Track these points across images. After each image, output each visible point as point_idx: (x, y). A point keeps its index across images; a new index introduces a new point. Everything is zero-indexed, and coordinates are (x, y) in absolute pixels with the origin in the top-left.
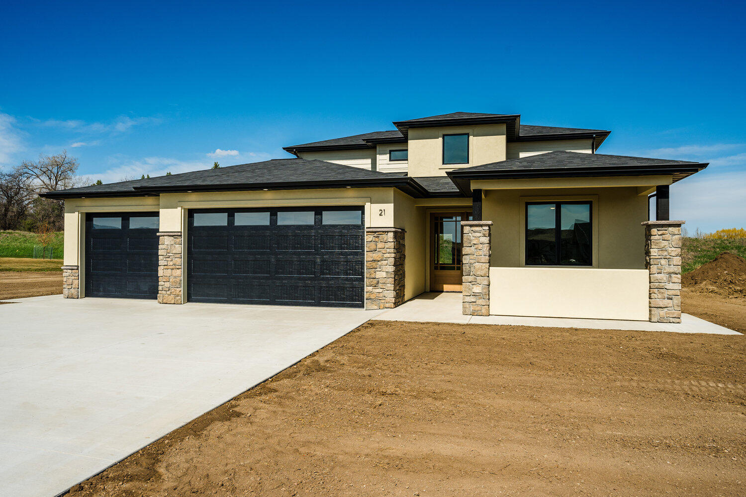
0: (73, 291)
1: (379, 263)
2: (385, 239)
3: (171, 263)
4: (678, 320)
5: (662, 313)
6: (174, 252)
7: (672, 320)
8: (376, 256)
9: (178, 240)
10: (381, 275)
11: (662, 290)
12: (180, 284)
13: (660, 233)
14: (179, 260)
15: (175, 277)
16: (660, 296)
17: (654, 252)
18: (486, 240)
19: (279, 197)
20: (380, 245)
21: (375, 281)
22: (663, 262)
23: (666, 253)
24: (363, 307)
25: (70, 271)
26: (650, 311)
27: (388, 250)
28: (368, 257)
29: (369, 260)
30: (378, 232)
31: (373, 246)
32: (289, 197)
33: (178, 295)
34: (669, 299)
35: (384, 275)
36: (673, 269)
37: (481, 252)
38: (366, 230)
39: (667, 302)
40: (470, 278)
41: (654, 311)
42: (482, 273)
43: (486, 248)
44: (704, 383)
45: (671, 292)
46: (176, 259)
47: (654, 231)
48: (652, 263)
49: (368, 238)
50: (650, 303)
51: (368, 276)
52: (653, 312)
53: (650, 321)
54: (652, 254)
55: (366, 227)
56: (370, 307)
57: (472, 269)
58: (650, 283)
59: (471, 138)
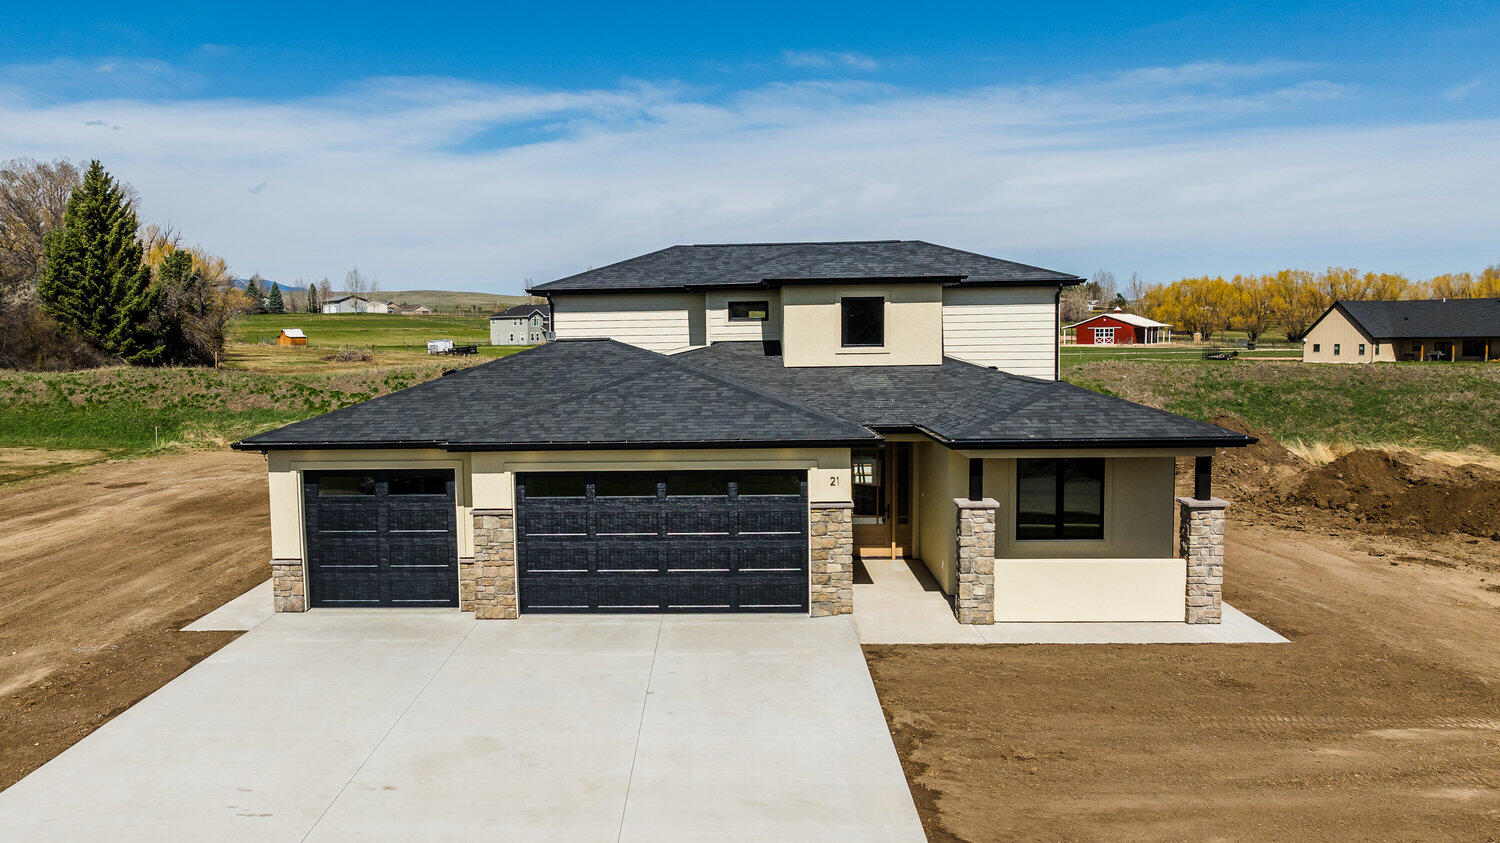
0: (293, 599)
1: (831, 552)
2: (839, 519)
3: (497, 557)
4: (1218, 620)
5: (1201, 612)
6: (501, 540)
7: (1211, 620)
8: (825, 541)
9: (506, 522)
10: (834, 568)
11: (1201, 586)
12: (513, 588)
13: (1201, 517)
14: (509, 552)
15: (505, 579)
16: (1199, 593)
17: (1194, 539)
18: (992, 527)
19: (676, 458)
20: (832, 527)
21: (826, 577)
22: (1204, 551)
23: (1207, 541)
24: (807, 611)
25: (287, 568)
26: (1187, 610)
27: (844, 534)
28: (813, 543)
29: (817, 547)
30: (827, 508)
31: (822, 529)
32: (692, 458)
33: (510, 606)
34: (1208, 595)
35: (839, 568)
36: (1214, 560)
37: (985, 543)
38: (809, 505)
39: (1206, 599)
40: (971, 577)
41: (1193, 611)
42: (986, 570)
43: (991, 537)
44: (1272, 719)
45: (1211, 588)
46: (505, 551)
47: (1194, 514)
48: (1191, 553)
49: (813, 517)
50: (1187, 600)
51: (815, 570)
52: (1190, 613)
53: (1187, 621)
54: (1191, 542)
55: (810, 500)
56: (817, 613)
57: (973, 564)
58: (1188, 576)
59: (887, 305)
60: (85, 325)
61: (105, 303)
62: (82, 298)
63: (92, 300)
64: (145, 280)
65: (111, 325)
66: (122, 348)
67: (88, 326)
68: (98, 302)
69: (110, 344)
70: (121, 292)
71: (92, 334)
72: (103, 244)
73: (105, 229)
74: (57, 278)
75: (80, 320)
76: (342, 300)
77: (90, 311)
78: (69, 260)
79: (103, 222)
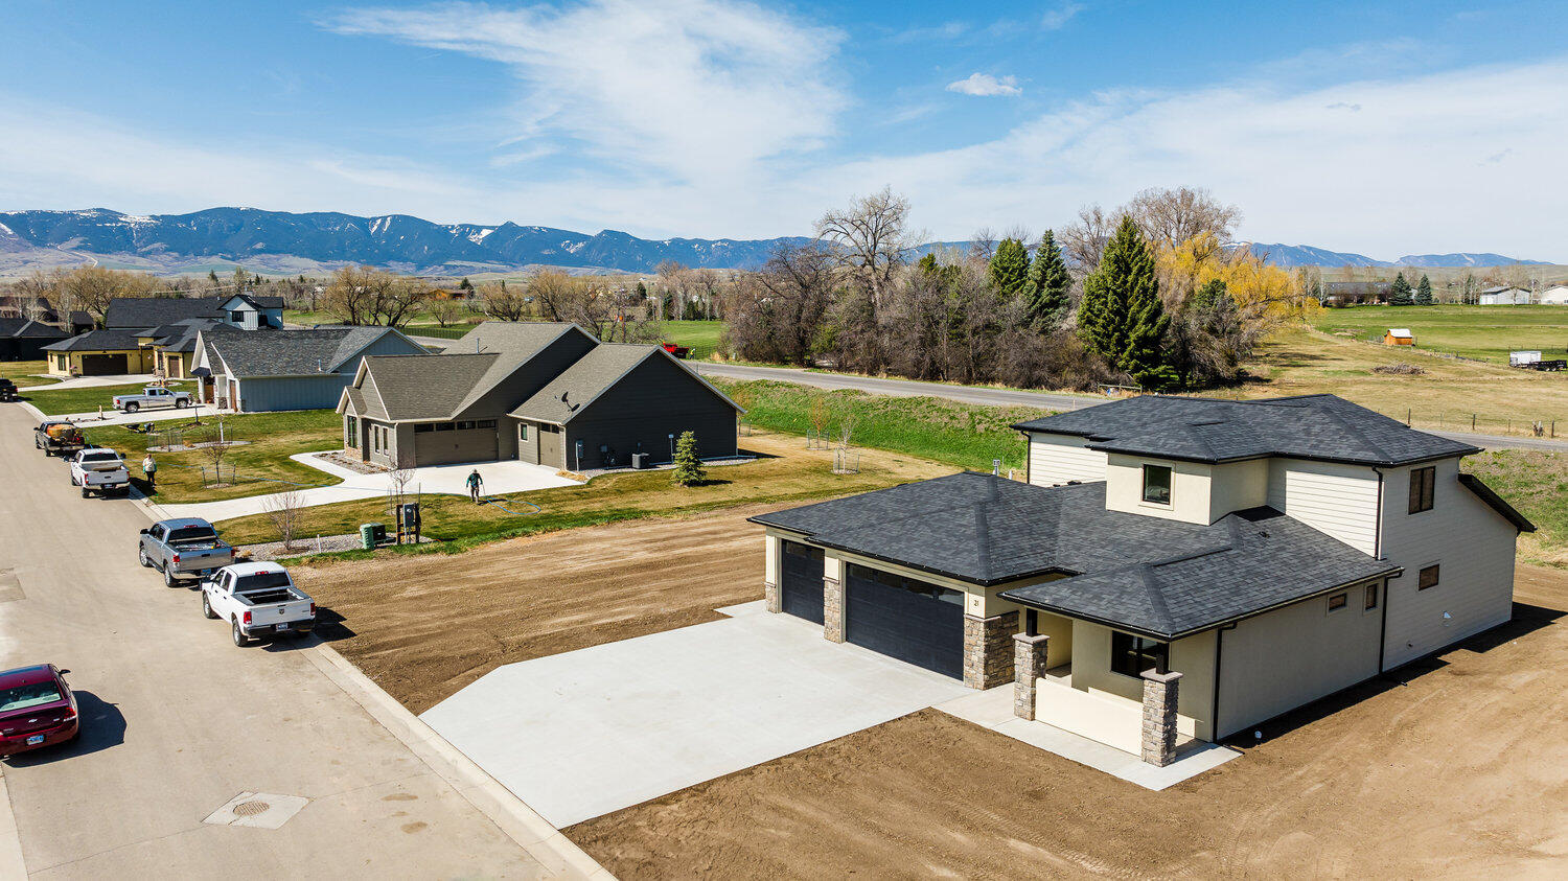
0: (772, 605)
3: (833, 606)
6: (835, 597)
9: (837, 587)
10: (975, 658)
15: (835, 620)
25: (771, 588)
46: (836, 604)
49: (967, 623)
59: (1172, 473)
60: (1103, 347)
61: (1121, 331)
62: (1103, 326)
63: (1110, 328)
64: (1157, 312)
65: (1124, 347)
66: (1131, 367)
67: (1106, 348)
68: (1115, 330)
69: (1121, 364)
70: (1134, 322)
71: (1108, 355)
72: (1125, 282)
73: (1128, 271)
74: (1089, 310)
75: (1099, 343)
76: (1500, 292)
77: (1109, 336)
78: (1098, 297)
79: (1127, 265)
